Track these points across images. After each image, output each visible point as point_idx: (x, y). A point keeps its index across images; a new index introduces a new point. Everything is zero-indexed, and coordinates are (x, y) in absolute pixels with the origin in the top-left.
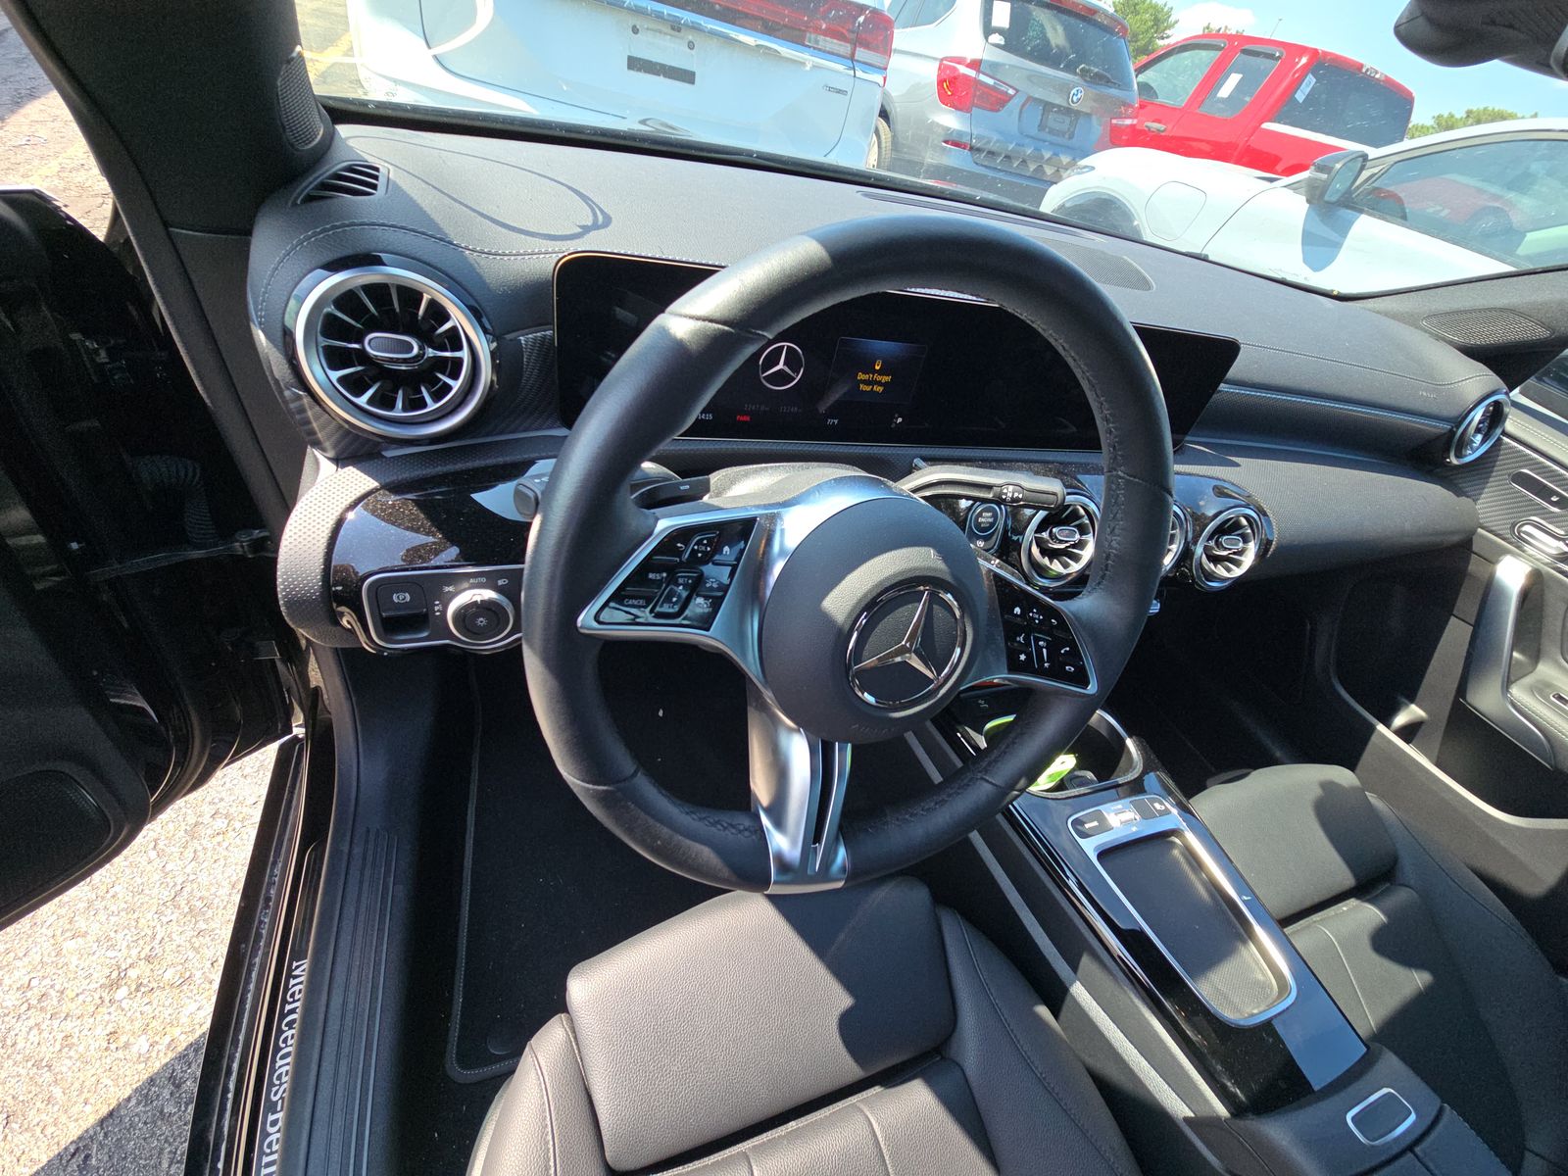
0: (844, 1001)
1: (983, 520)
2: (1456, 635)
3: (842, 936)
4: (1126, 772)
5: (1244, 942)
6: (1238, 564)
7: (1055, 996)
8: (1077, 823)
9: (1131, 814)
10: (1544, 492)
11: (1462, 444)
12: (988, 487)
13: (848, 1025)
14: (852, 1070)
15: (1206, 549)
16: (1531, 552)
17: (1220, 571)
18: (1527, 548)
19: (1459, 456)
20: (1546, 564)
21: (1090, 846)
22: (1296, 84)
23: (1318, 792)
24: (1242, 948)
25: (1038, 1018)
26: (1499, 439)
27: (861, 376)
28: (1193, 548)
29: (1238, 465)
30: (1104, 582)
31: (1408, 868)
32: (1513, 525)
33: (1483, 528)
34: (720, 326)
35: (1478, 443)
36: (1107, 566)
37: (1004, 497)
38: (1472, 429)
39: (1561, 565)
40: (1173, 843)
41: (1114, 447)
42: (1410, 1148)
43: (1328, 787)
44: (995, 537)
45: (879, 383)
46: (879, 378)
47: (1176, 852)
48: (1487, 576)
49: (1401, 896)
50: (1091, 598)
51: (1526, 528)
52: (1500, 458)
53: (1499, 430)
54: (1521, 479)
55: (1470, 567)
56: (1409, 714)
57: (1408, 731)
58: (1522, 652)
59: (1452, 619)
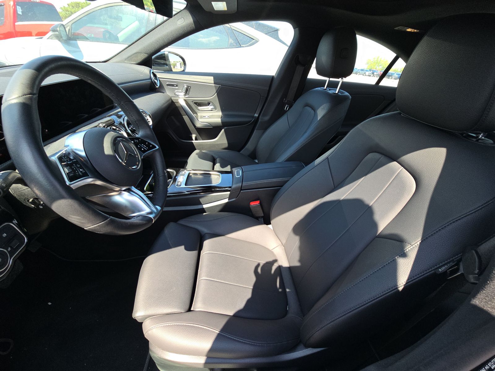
0: (183, 247)
2: (186, 118)
3: (169, 242)
4: (173, 174)
5: (211, 176)
7: (203, 210)
8: (177, 185)
9: (182, 177)
10: (173, 85)
11: (155, 83)
13: (187, 249)
14: (195, 253)
16: (181, 97)
18: (179, 96)
19: (157, 86)
20: (184, 98)
21: (183, 186)
22: (15, 11)
23: (197, 156)
24: (211, 177)
25: (205, 215)
26: (159, 79)
30: (140, 127)
31: (215, 156)
32: (175, 94)
33: (172, 97)
34: (29, 96)
35: (157, 82)
36: (137, 124)
38: (154, 80)
39: (186, 96)
40: (191, 176)
41: (117, 98)
42: (243, 172)
43: (197, 154)
47: (193, 176)
48: (180, 105)
49: (218, 160)
50: (140, 133)
51: (177, 93)
52: (162, 83)
53: (157, 78)
54: (168, 85)
55: (177, 105)
56: (194, 136)
57: (196, 139)
58: (195, 114)
59: (183, 116)
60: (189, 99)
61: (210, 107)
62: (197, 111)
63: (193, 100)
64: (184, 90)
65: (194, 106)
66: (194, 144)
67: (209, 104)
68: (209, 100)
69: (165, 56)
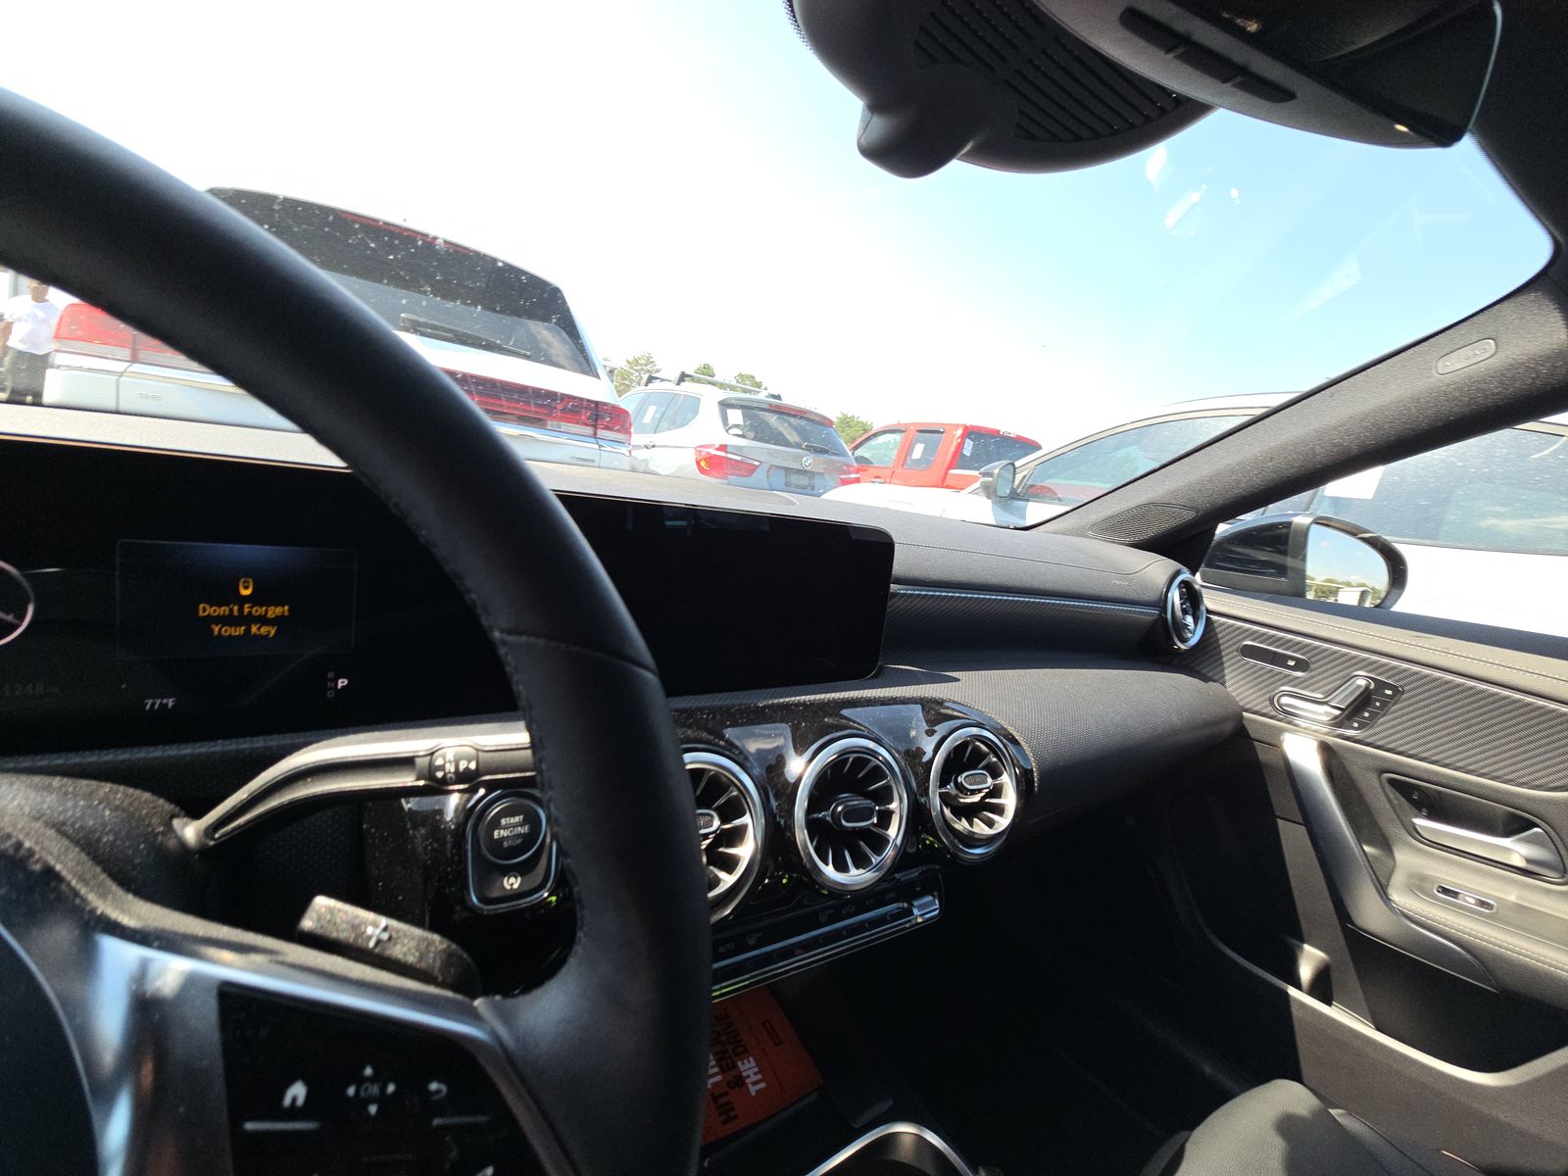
1: (504, 833)
2: (1293, 838)
6: (999, 810)
10: (1278, 660)
11: (1180, 629)
12: (405, 763)
15: (946, 799)
16: (1306, 725)
17: (980, 828)
18: (1298, 721)
19: (1184, 640)
20: (1326, 734)
22: (960, 446)
26: (1208, 619)
27: (205, 610)
28: (923, 800)
29: (958, 680)
32: (1271, 700)
33: (1246, 711)
35: (1192, 625)
37: (440, 774)
38: (1179, 613)
39: (1341, 731)
44: (543, 862)
45: (263, 620)
46: (259, 611)
48: (1281, 763)
51: (1285, 700)
52: (1219, 636)
53: (1203, 608)
54: (1248, 652)
55: (1260, 757)
56: (1309, 960)
57: (1322, 987)
58: (1370, 843)
59: (1280, 822)
60: (1363, 753)
61: (1517, 850)
62: (1394, 830)
63: (1386, 766)
64: (1344, 697)
65: (1380, 800)
66: (1294, 1010)
67: (1515, 824)
68: (1528, 806)
69: (1287, 536)
